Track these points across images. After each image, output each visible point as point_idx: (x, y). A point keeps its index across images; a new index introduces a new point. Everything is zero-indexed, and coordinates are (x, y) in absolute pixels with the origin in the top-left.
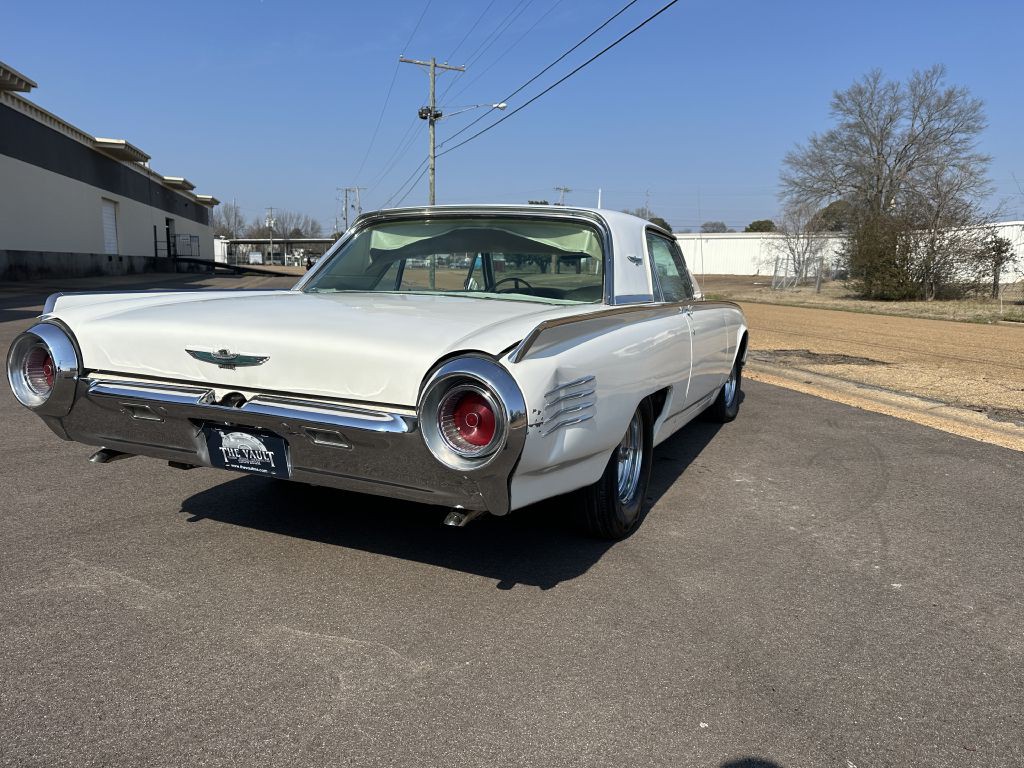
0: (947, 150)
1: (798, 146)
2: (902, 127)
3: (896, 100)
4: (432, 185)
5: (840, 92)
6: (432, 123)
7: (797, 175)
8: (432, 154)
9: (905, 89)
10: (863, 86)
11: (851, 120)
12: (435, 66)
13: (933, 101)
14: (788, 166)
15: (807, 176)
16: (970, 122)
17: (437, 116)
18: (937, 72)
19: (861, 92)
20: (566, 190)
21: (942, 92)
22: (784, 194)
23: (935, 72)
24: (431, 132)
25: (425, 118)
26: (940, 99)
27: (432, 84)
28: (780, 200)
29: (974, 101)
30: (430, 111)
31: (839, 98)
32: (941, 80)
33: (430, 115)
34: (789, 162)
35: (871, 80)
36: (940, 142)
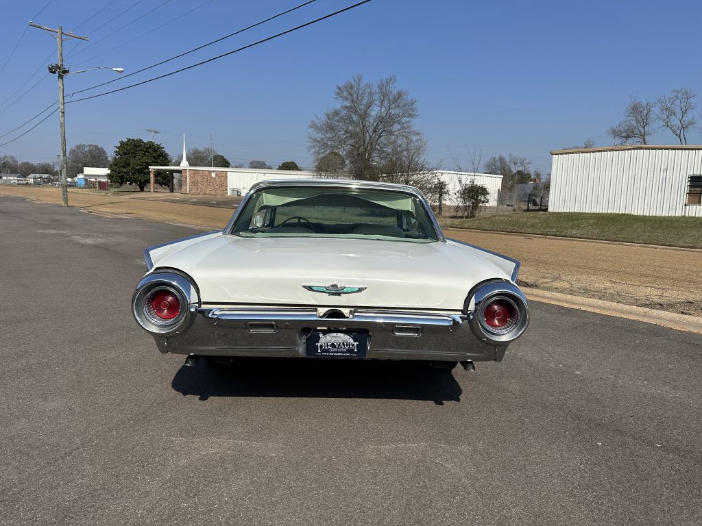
0: (399, 127)
1: (317, 117)
2: (375, 111)
3: (371, 94)
4: (63, 125)
5: (340, 86)
6: (61, 77)
7: (319, 136)
8: (61, 100)
9: (376, 89)
10: (353, 83)
11: (348, 104)
12: (62, 33)
13: (391, 98)
14: (312, 129)
15: (323, 136)
16: (409, 111)
17: (66, 72)
18: (391, 80)
19: (352, 87)
20: (156, 132)
21: (395, 92)
22: (311, 147)
23: (391, 79)
24: (60, 84)
25: (54, 73)
26: (395, 97)
27: (60, 47)
28: (309, 151)
29: (411, 99)
30: (59, 68)
31: (340, 89)
32: (394, 85)
33: (60, 71)
34: (312, 127)
35: (357, 80)
36: (395, 122)
